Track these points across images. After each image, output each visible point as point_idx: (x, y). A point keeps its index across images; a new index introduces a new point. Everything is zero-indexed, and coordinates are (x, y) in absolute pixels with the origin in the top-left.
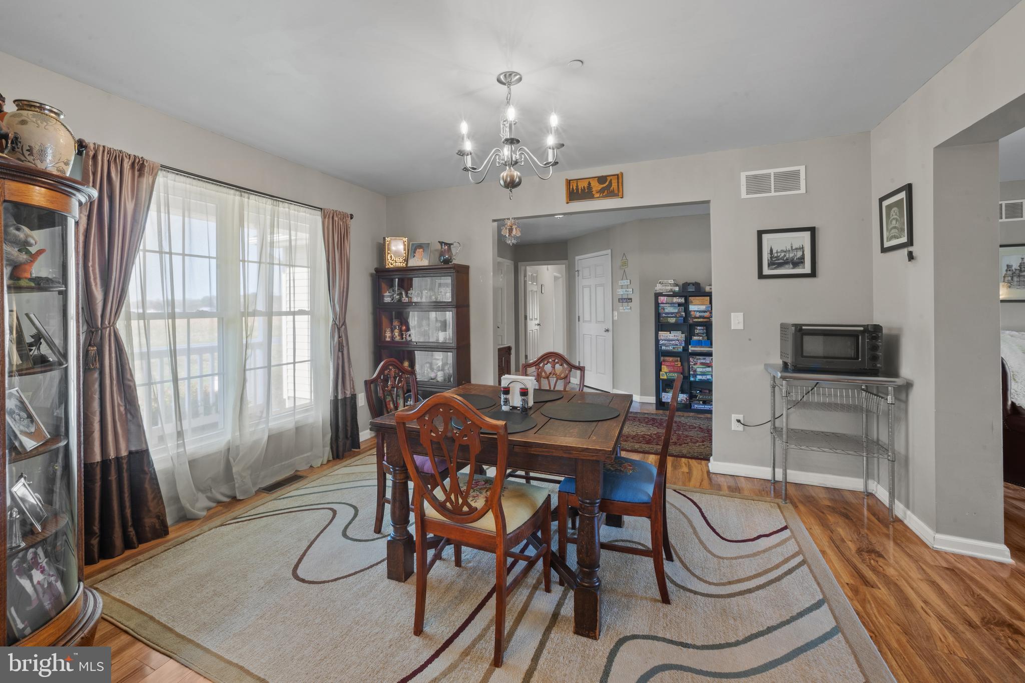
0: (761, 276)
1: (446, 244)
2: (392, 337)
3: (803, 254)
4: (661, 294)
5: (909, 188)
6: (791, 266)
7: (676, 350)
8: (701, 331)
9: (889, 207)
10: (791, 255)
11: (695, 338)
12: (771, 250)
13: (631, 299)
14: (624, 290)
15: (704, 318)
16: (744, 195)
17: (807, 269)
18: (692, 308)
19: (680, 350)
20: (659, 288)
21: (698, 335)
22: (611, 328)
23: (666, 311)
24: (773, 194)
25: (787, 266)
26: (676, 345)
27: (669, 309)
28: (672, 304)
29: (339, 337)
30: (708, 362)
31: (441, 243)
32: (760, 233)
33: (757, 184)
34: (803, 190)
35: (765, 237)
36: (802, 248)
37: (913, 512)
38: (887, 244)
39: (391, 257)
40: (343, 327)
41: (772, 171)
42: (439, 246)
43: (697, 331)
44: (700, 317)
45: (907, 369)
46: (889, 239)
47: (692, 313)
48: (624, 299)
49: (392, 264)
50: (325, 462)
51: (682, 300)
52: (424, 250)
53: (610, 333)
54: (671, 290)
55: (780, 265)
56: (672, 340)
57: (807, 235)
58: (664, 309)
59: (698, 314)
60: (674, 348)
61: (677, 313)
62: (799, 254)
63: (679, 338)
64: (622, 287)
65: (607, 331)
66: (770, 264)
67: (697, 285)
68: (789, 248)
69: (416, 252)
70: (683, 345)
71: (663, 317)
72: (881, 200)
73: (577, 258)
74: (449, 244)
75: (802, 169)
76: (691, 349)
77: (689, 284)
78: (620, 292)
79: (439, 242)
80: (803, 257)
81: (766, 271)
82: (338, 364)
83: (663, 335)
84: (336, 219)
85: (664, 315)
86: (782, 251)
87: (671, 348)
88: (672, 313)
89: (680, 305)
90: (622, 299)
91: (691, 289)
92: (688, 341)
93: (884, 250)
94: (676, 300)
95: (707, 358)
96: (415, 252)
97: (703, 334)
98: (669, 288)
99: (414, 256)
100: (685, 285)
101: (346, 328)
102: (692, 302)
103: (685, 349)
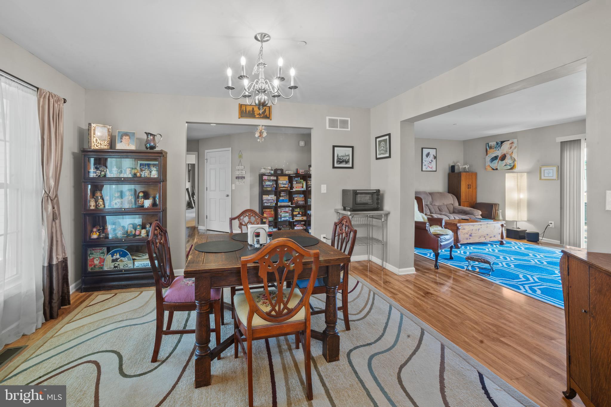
0: (334, 167)
1: (151, 135)
2: (96, 206)
3: (349, 158)
4: (264, 175)
5: (389, 135)
6: (345, 163)
7: (272, 205)
8: (284, 195)
9: (380, 142)
10: (345, 158)
11: (281, 198)
12: (338, 155)
13: (244, 177)
14: (240, 172)
15: (285, 187)
16: (328, 128)
17: (350, 165)
18: (280, 182)
19: (274, 205)
20: (263, 171)
21: (282, 196)
22: (230, 194)
23: (267, 184)
24: (339, 129)
25: (343, 163)
26: (272, 202)
27: (268, 183)
28: (269, 180)
29: (53, 208)
30: (287, 210)
31: (147, 134)
32: (334, 147)
33: (333, 123)
34: (349, 129)
35: (336, 148)
36: (349, 155)
37: (389, 263)
38: (378, 157)
39: (97, 140)
40: (56, 198)
41: (339, 118)
42: (145, 137)
43: (282, 195)
44: (283, 187)
45: (387, 207)
46: (380, 154)
47: (280, 185)
48: (240, 177)
49: (97, 146)
50: (40, 325)
51: (275, 178)
52: (130, 137)
53: (230, 197)
54: (270, 173)
55: (341, 162)
56: (270, 200)
57: (351, 149)
58: (265, 183)
59: (282, 186)
60: (271, 204)
61: (272, 185)
62: (348, 158)
63: (273, 199)
64: (238, 170)
65: (228, 196)
66: (337, 162)
67: (282, 170)
68: (344, 155)
69: (123, 138)
70: (275, 202)
71: (265, 187)
72: (376, 138)
73: (206, 151)
74: (154, 135)
75: (349, 119)
76: (279, 204)
77: (278, 170)
78: (238, 173)
79: (146, 133)
80: (349, 159)
81: (336, 165)
82: (52, 233)
83: (265, 197)
84: (52, 101)
85: (265, 186)
86: (342, 156)
87: (269, 204)
88: (269, 185)
89: (273, 180)
90: (238, 177)
91: (279, 172)
92: (278, 200)
93: (377, 159)
94: (272, 178)
95: (287, 208)
96: (121, 138)
97: (285, 196)
98: (268, 171)
99: (121, 142)
100: (276, 170)
101: (58, 200)
102: (280, 179)
103: (276, 204)
